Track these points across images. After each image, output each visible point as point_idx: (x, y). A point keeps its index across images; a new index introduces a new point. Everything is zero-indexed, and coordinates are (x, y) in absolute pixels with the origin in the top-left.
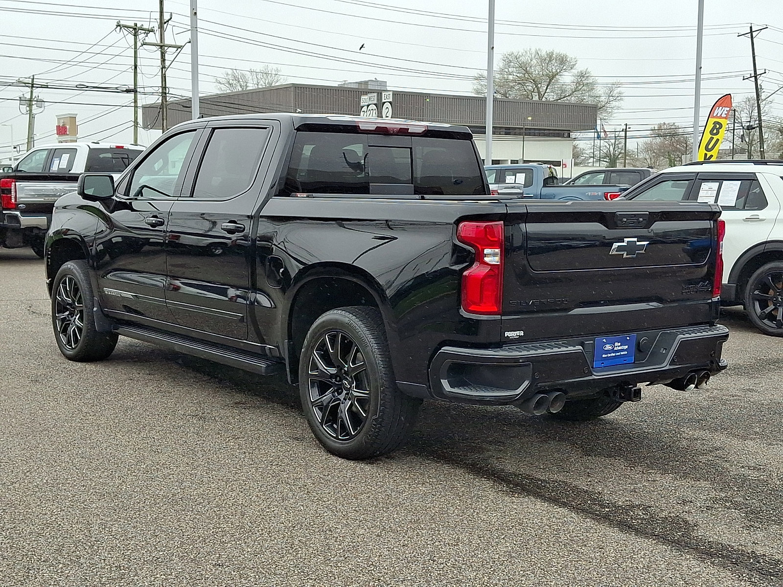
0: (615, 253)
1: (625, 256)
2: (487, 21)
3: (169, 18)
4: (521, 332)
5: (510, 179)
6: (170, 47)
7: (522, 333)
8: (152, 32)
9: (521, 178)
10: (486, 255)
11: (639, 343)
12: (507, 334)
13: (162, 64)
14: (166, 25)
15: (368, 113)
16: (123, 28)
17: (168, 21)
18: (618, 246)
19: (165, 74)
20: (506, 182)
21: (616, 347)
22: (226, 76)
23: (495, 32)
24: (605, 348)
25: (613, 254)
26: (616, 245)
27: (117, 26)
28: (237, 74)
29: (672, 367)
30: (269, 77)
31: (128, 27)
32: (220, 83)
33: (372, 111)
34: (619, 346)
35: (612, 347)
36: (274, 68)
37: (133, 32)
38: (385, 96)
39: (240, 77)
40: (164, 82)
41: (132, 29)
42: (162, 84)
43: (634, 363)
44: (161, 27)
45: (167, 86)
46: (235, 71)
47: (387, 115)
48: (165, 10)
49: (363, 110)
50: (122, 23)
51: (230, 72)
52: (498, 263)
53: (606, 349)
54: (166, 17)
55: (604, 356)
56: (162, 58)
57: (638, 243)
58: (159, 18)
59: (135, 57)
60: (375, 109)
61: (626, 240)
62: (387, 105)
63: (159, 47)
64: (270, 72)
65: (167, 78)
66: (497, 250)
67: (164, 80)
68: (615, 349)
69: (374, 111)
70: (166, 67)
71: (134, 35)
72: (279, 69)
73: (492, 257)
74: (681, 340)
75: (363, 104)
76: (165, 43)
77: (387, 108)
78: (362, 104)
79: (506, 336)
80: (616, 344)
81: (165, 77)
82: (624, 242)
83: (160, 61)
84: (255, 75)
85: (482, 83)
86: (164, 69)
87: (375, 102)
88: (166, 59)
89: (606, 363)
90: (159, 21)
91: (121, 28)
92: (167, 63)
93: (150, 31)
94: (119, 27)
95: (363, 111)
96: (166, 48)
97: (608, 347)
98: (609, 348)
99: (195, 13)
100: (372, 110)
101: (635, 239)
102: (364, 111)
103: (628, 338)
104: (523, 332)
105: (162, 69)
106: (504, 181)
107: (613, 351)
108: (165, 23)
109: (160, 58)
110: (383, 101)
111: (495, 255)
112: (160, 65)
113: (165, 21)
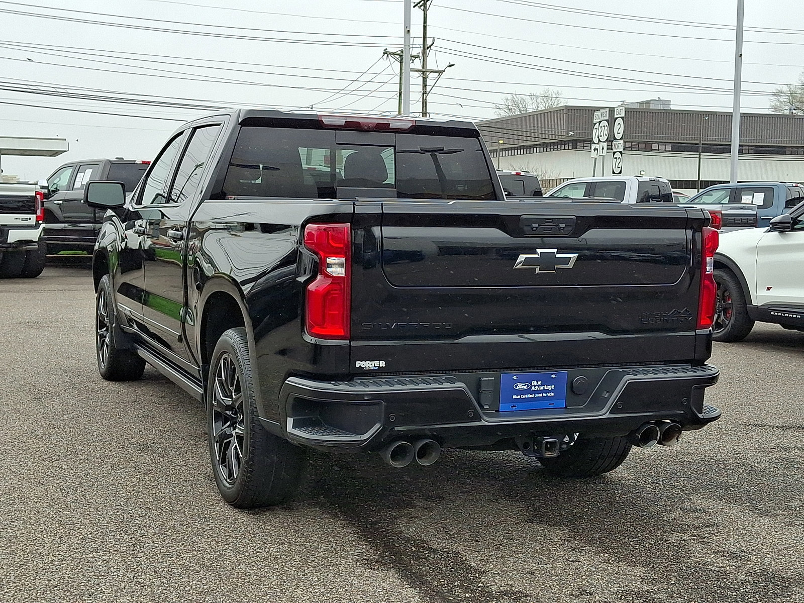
0: (520, 266)
1: (537, 271)
2: (735, 28)
3: (432, 43)
4: (381, 362)
5: (746, 199)
6: (432, 72)
7: (382, 364)
8: (417, 58)
9: (759, 198)
10: (329, 265)
11: (572, 382)
12: (359, 364)
13: (423, 90)
14: (429, 50)
15: (600, 130)
16: (389, 55)
17: (430, 46)
18: (526, 258)
19: (426, 100)
20: (742, 202)
21: (535, 386)
22: (505, 101)
23: (743, 40)
24: (516, 387)
25: (516, 268)
26: (522, 257)
27: (384, 53)
28: (517, 100)
29: (613, 416)
30: (549, 101)
31: (394, 54)
32: (500, 109)
33: (603, 128)
34: (539, 386)
35: (528, 386)
36: (555, 91)
37: (400, 59)
38: (618, 111)
39: (519, 102)
40: (424, 108)
41: (399, 56)
42: (423, 110)
43: (566, 407)
44: (424, 53)
45: (427, 111)
46: (514, 95)
47: (619, 132)
48: (428, 35)
49: (595, 127)
50: (389, 50)
51: (510, 97)
52: (344, 275)
53: (518, 388)
54: (429, 42)
55: (514, 397)
56: (423, 83)
57: (558, 256)
58: (422, 43)
59: (400, 83)
60: (607, 126)
61: (539, 251)
62: (619, 121)
63: (422, 73)
64: (550, 96)
65: (427, 103)
66: (343, 260)
67: (424, 105)
68: (533, 388)
69: (606, 128)
70: (428, 92)
71: (400, 62)
72: (560, 92)
73: (337, 267)
74: (628, 382)
75: (596, 120)
76: (428, 68)
77: (619, 124)
78: (594, 121)
79: (357, 366)
80: (534, 383)
81: (426, 102)
82: (536, 253)
83: (422, 87)
84: (535, 99)
85: (781, 100)
86: (425, 95)
87: (607, 118)
88: (427, 84)
89: (519, 406)
90: (422, 46)
91: (388, 55)
92: (428, 88)
93: (416, 58)
94: (386, 55)
95: (595, 129)
96: (428, 73)
97: (521, 386)
98: (523, 387)
99: (408, 31)
100: (604, 126)
101: (555, 251)
102: (597, 128)
103: (553, 376)
104: (384, 362)
105: (423, 94)
106: (739, 201)
107: (529, 391)
108: (428, 48)
109: (422, 84)
110: (616, 116)
111: (339, 265)
112: (422, 90)
113: (428, 46)
